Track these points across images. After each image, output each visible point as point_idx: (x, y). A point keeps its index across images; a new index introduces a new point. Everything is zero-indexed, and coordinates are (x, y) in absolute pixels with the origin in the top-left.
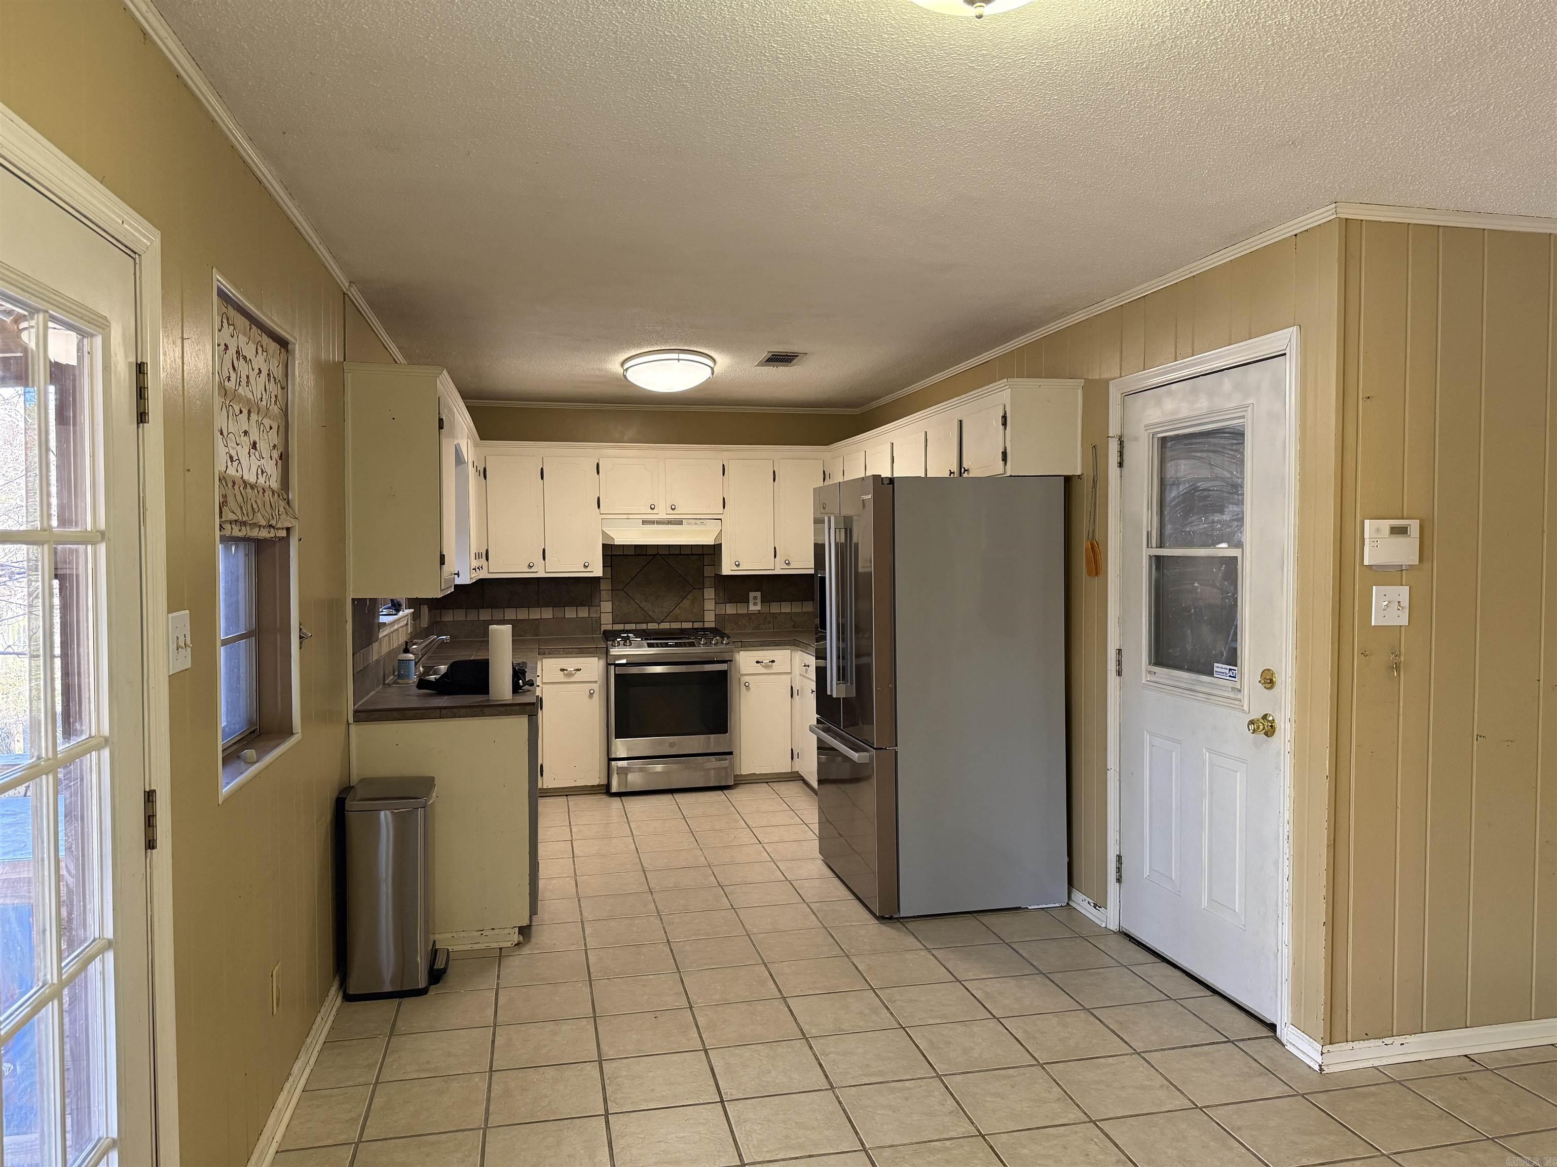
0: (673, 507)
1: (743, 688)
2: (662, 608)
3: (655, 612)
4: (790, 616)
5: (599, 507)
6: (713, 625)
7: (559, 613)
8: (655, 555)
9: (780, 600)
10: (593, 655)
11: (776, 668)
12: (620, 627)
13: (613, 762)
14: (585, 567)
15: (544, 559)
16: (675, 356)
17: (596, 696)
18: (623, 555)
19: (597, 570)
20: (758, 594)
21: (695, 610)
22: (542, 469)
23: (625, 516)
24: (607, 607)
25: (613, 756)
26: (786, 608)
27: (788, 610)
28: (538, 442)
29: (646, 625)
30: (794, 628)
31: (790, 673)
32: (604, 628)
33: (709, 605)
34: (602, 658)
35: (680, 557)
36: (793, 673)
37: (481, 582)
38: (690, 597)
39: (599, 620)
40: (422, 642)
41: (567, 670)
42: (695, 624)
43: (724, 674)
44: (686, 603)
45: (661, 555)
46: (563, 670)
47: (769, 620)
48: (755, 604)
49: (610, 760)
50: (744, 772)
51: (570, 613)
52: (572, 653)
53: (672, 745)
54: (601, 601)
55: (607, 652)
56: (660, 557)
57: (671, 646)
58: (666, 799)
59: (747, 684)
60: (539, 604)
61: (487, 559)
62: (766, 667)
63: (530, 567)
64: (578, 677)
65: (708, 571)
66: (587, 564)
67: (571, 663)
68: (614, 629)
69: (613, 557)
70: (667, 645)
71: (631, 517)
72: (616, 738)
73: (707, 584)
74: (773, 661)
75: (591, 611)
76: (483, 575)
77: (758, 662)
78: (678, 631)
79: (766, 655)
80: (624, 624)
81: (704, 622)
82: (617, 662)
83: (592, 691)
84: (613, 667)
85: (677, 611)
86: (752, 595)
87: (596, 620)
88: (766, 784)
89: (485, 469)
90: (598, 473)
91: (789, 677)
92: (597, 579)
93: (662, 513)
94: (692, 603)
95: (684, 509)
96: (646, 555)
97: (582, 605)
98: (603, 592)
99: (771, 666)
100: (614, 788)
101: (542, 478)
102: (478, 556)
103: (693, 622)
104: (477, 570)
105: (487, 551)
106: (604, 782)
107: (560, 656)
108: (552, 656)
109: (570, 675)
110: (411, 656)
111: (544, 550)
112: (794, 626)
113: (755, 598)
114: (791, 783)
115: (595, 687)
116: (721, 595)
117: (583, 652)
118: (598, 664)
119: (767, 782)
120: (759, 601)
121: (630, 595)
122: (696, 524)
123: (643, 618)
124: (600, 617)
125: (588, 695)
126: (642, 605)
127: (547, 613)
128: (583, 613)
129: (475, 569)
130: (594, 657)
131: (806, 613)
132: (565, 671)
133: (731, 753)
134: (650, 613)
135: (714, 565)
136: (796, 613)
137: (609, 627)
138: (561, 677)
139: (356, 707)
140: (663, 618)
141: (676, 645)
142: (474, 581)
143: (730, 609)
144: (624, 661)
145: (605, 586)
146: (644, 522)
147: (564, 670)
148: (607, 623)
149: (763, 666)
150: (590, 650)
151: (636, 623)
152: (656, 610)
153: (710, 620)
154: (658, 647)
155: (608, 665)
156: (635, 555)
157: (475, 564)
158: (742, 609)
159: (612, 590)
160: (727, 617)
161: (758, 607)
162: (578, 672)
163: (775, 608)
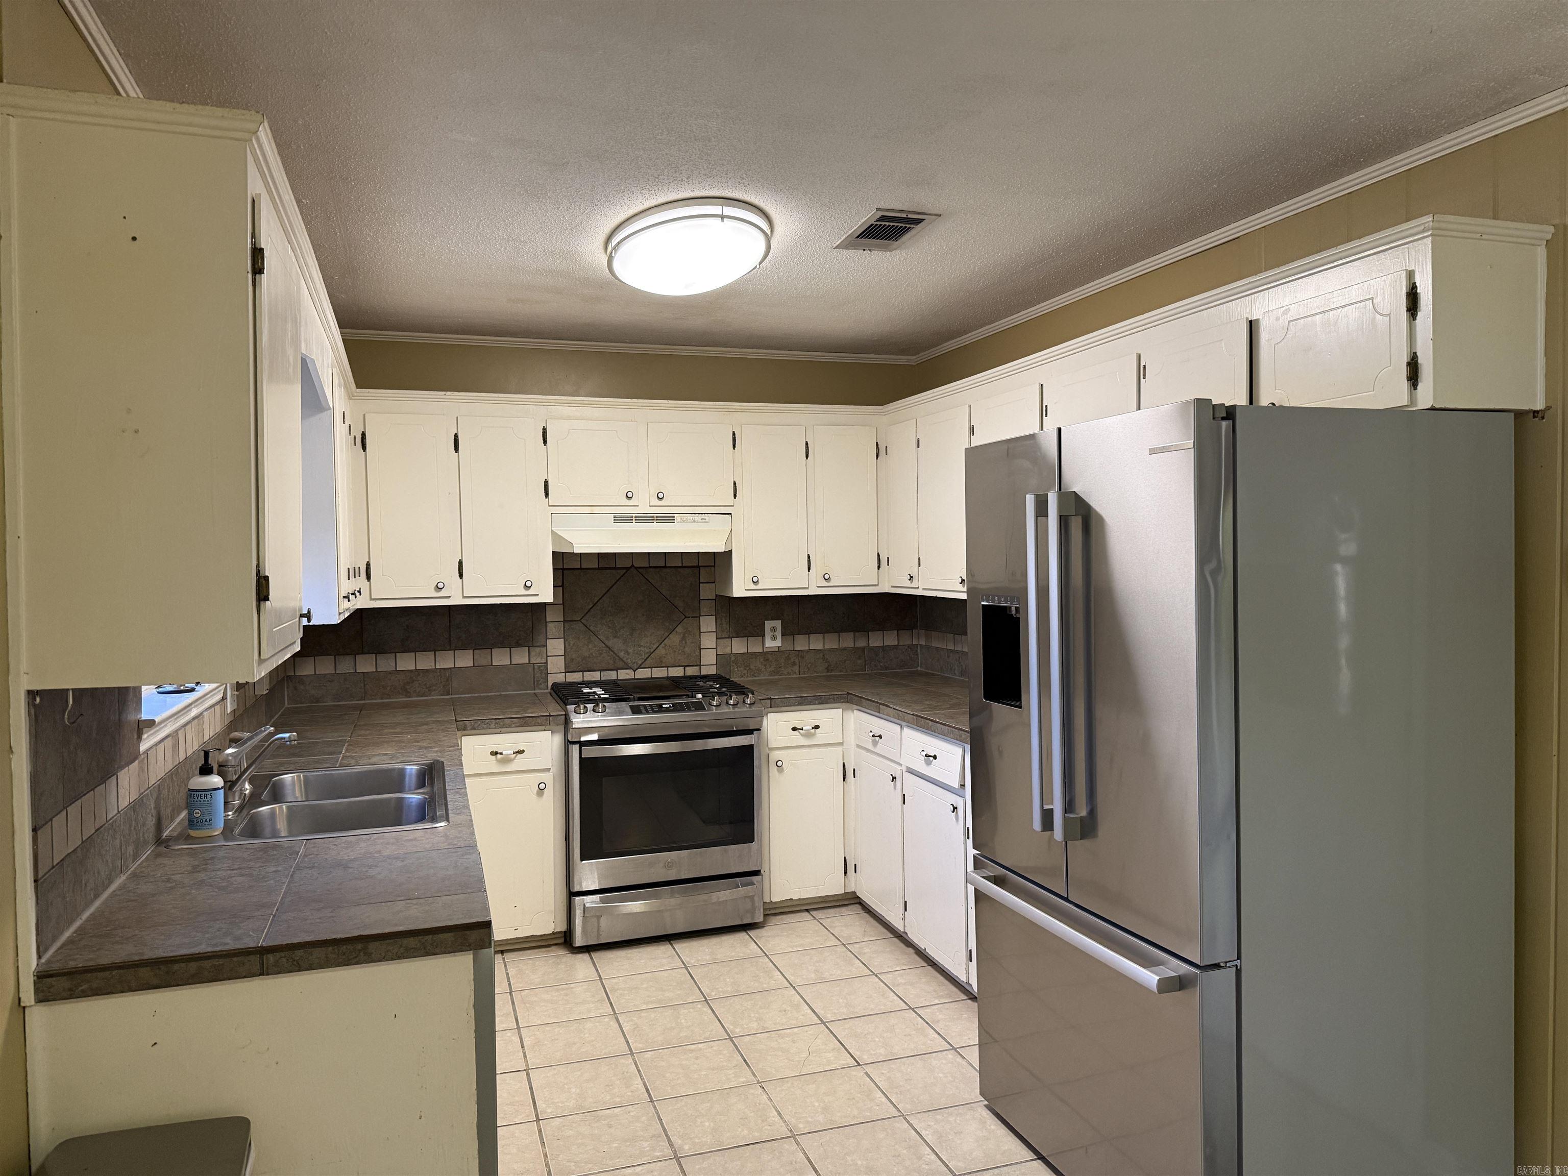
0: (661, 495)
1: (774, 769)
2: (640, 646)
3: (628, 654)
4: (821, 655)
5: (547, 495)
6: (712, 671)
7: (483, 657)
8: (627, 569)
9: (808, 631)
10: (543, 727)
11: (821, 737)
12: (576, 677)
13: (577, 898)
14: (527, 587)
15: (461, 575)
16: (716, 209)
17: (549, 792)
18: (581, 569)
19: (545, 592)
20: (778, 624)
21: (687, 650)
22: (456, 436)
23: (588, 510)
24: (556, 646)
25: (576, 889)
26: (816, 643)
27: (820, 646)
28: (449, 393)
29: (615, 672)
30: (828, 672)
31: (841, 744)
32: (552, 680)
33: (708, 641)
34: (558, 732)
35: (664, 570)
36: (844, 744)
37: (359, 615)
38: (679, 629)
39: (543, 669)
40: (250, 739)
41: (501, 754)
42: (687, 668)
43: (747, 752)
44: (675, 639)
45: (636, 568)
46: (494, 753)
47: (792, 660)
48: (774, 638)
49: (572, 894)
50: (776, 898)
51: (500, 658)
52: (510, 726)
53: (668, 865)
54: (547, 638)
55: (567, 722)
56: (635, 571)
57: (667, 710)
58: (661, 951)
59: (779, 763)
60: (452, 645)
61: (368, 577)
62: (808, 735)
63: (438, 589)
64: (520, 763)
65: (707, 592)
66: (528, 584)
67: (507, 742)
68: (568, 680)
69: (565, 572)
70: (660, 709)
71: (596, 510)
72: (582, 860)
73: (704, 610)
74: (817, 727)
75: (532, 654)
76: (362, 602)
77: (794, 729)
78: (667, 682)
79: (806, 717)
80: (583, 672)
81: (700, 666)
82: (583, 739)
83: (542, 786)
84: (576, 748)
85: (661, 651)
86: (768, 624)
87: (539, 667)
88: (807, 913)
89: (363, 435)
90: (545, 442)
91: (840, 748)
92: (544, 605)
93: (644, 506)
94: (684, 638)
95: (675, 499)
96: (615, 568)
97: (518, 645)
98: (550, 625)
99: (814, 734)
100: (579, 941)
101: (457, 449)
102: (353, 573)
103: (685, 667)
104: (351, 597)
105: (368, 565)
106: (562, 927)
107: (489, 731)
108: (478, 732)
109: (507, 760)
110: (216, 780)
111: (460, 563)
112: (828, 670)
113: (773, 629)
114: (843, 909)
115: (548, 778)
116: (724, 625)
117: (526, 723)
118: (552, 742)
119: (807, 910)
120: (779, 633)
121: (591, 628)
122: (694, 521)
123: (611, 662)
124: (546, 663)
125: (535, 791)
126: (610, 644)
127: (464, 660)
128: (521, 657)
129: (347, 597)
130: (545, 730)
131: (845, 649)
132: (499, 756)
133: (757, 873)
134: (622, 654)
135: (714, 582)
136: (830, 650)
137: (560, 678)
138: (492, 765)
139: (43, 960)
140: (640, 663)
141: (675, 708)
142: (347, 615)
143: (738, 646)
144: (594, 737)
145: (552, 616)
146: (618, 519)
147: (496, 753)
148: (557, 673)
149: (801, 735)
150: (539, 720)
151: (601, 671)
152: (630, 651)
153: (709, 664)
154: (647, 712)
155: (568, 743)
156: (599, 568)
157: (347, 586)
158: (755, 647)
159: (564, 621)
160: (733, 658)
161: (778, 643)
162: (519, 756)
163: (802, 643)
